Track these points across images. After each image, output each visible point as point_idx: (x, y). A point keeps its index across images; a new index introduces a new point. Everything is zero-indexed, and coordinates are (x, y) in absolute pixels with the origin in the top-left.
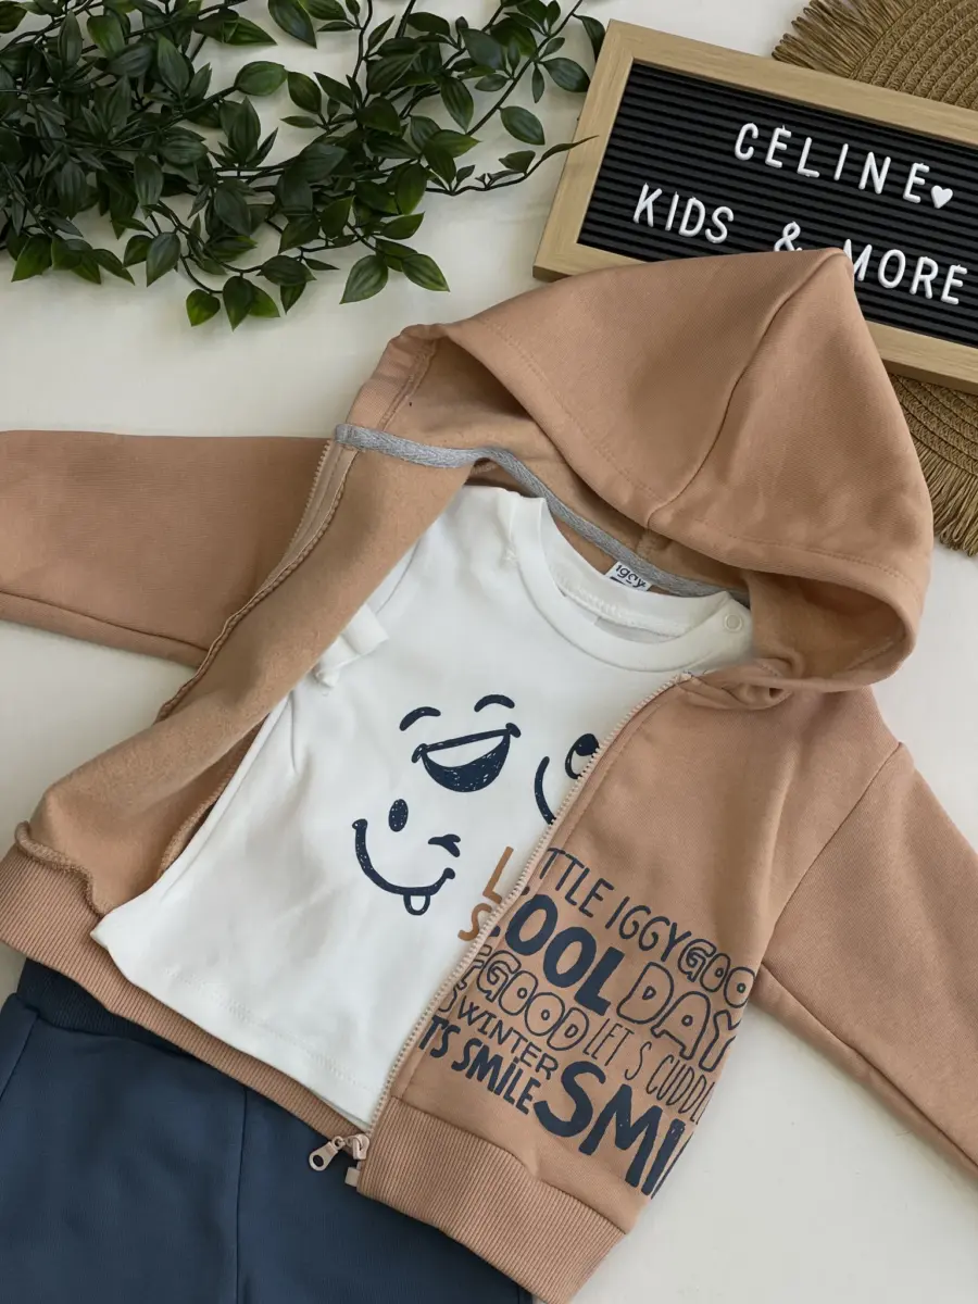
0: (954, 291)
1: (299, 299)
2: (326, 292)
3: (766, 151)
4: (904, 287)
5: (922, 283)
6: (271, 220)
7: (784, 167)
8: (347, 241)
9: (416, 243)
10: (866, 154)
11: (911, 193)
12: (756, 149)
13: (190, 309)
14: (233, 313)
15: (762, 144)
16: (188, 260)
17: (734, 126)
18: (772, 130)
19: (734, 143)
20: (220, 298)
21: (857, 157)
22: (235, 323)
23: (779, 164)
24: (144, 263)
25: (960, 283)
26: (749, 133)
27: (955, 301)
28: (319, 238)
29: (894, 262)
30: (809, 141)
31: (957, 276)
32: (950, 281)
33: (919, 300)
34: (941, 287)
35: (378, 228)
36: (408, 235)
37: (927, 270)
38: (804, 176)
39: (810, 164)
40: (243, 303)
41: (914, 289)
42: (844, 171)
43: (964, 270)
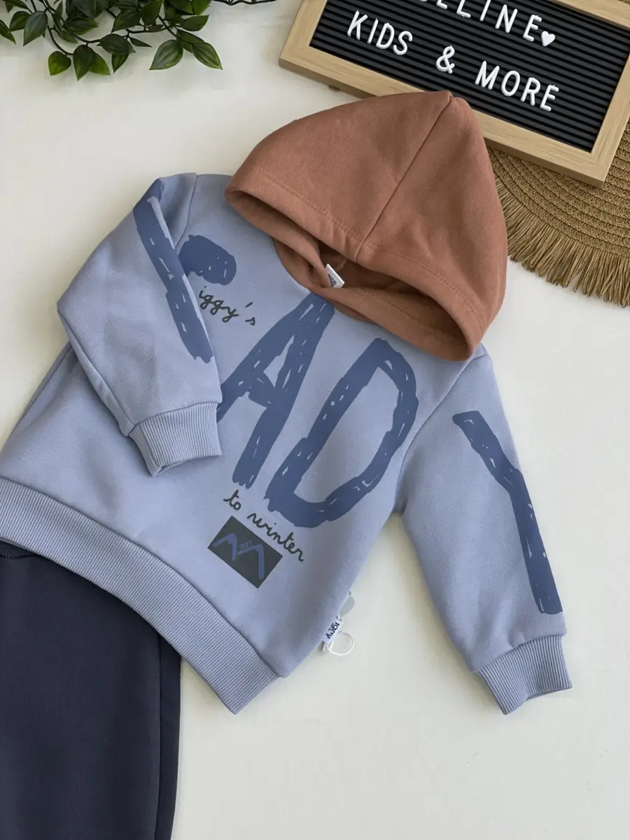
0: (549, 102)
1: (124, 65)
2: (142, 60)
4: (517, 97)
5: (529, 95)
6: (110, 9)
7: (448, 9)
8: (158, 29)
9: (203, 34)
10: (502, 5)
11: (529, 34)
13: (50, 65)
14: (79, 69)
16: (52, 31)
20: (71, 58)
21: (497, 7)
22: (80, 76)
23: (446, 7)
24: (23, 30)
25: (553, 97)
27: (549, 108)
28: (139, 24)
29: (512, 79)
31: (552, 92)
32: (547, 95)
33: (526, 105)
34: (541, 99)
35: (178, 22)
36: (198, 29)
37: (533, 87)
38: (461, 16)
39: (465, 8)
40: (86, 63)
41: (523, 98)
42: (487, 15)
43: (557, 89)
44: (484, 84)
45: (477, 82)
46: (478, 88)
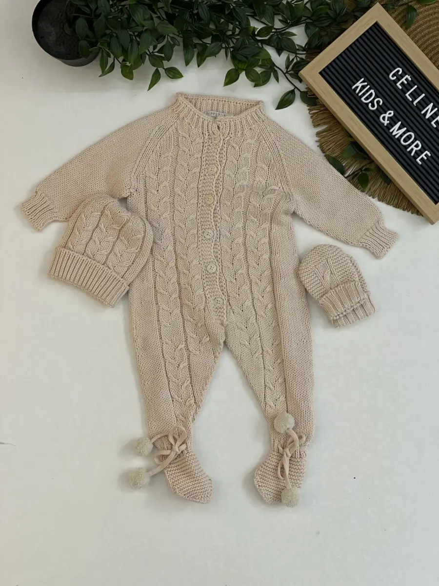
0: (422, 159)
3: (399, 80)
4: (406, 147)
5: (412, 149)
7: (402, 90)
10: (431, 102)
11: (434, 123)
12: (397, 78)
15: (400, 77)
17: (395, 65)
18: (406, 74)
19: (391, 71)
21: (427, 101)
23: (400, 87)
25: (425, 158)
26: (398, 71)
27: (420, 163)
29: (409, 137)
30: (416, 86)
31: (426, 155)
32: (423, 155)
33: (408, 154)
34: (419, 156)
37: (417, 146)
38: (406, 97)
39: (411, 95)
41: (409, 150)
42: (419, 102)
43: (430, 155)
44: (394, 134)
45: (391, 131)
46: (389, 134)
